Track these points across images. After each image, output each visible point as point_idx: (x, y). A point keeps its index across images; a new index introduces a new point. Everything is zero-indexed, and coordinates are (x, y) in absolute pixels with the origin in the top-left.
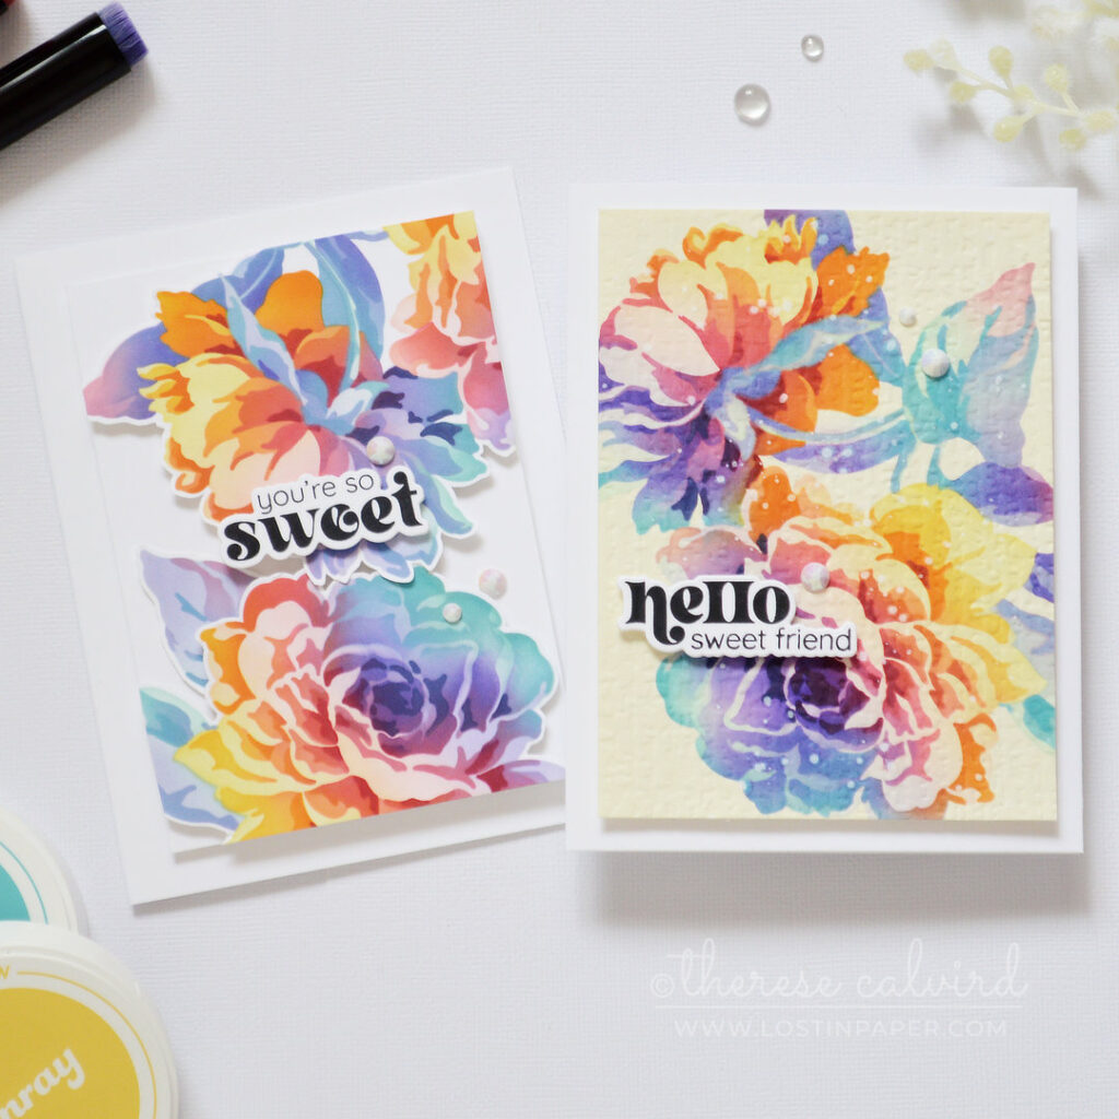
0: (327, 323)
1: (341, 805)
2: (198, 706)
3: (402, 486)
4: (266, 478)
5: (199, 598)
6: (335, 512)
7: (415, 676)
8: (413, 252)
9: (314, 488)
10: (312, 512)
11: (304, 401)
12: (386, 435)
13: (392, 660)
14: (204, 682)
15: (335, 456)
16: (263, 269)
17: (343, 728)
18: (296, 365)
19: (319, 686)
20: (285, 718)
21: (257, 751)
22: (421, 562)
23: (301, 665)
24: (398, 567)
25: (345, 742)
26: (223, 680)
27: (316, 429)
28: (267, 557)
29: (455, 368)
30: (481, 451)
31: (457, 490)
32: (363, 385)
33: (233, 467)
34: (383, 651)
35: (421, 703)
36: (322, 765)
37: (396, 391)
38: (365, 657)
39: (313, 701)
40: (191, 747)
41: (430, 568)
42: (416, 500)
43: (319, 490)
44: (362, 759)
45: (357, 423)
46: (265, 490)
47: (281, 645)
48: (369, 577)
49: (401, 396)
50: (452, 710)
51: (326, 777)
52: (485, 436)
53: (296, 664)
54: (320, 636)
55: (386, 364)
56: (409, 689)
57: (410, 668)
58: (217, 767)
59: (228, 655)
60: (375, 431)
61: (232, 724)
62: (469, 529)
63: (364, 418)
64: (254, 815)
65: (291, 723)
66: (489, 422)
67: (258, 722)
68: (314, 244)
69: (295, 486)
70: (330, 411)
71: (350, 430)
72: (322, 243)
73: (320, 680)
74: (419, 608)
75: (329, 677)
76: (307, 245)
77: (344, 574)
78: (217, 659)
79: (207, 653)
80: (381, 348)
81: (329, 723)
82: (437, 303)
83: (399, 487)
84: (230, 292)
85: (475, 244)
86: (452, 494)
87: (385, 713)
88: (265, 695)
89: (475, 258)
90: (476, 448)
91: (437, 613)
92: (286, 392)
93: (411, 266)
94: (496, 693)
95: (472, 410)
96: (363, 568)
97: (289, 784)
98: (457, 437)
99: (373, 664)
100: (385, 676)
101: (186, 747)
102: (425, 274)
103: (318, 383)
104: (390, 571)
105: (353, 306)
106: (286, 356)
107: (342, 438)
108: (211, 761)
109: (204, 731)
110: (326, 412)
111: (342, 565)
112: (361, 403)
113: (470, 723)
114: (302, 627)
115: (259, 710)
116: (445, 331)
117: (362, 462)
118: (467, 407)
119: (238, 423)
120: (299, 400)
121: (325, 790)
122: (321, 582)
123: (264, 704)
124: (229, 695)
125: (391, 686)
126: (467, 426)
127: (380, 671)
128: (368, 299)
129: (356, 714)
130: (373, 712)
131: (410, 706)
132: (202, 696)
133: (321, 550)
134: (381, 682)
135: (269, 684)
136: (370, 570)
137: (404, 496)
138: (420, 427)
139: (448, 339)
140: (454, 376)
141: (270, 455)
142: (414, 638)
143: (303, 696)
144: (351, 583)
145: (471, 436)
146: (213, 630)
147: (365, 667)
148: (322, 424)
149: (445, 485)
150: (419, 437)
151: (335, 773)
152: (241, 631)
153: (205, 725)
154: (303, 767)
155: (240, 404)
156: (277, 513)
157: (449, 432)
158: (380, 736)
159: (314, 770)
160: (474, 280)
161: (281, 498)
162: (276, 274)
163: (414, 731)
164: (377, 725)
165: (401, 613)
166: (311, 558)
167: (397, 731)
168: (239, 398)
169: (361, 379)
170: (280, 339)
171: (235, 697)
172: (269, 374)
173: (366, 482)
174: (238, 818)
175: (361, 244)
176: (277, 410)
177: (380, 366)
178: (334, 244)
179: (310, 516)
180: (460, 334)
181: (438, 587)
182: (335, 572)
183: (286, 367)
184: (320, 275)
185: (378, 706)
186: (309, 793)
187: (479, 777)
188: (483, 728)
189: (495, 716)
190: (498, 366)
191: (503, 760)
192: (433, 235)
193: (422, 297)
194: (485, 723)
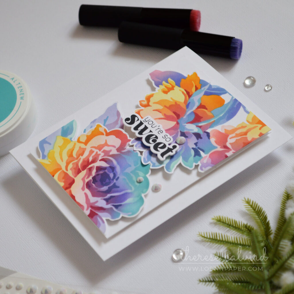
0: (212, 112)
1: (64, 180)
3: (172, 148)
7: (115, 180)
8: (248, 121)
11: (185, 117)
12: (186, 139)
13: (116, 172)
15: (173, 131)
16: (219, 91)
17: (88, 170)
18: (195, 110)
19: (98, 159)
20: (84, 155)
21: (70, 153)
22: (152, 165)
23: (102, 152)
24: (147, 160)
25: (84, 173)
26: (87, 136)
27: (178, 123)
29: (219, 147)
30: (197, 164)
31: (180, 164)
32: (199, 128)
33: (153, 110)
34: (118, 169)
35: (107, 185)
36: (74, 170)
37: (202, 136)
38: (114, 165)
39: (92, 159)
40: (63, 139)
41: (151, 167)
42: (170, 153)
44: (81, 179)
45: (185, 132)
47: (106, 144)
48: (139, 155)
49: (201, 138)
50: (109, 194)
52: (203, 163)
53: (102, 150)
54: (114, 152)
55: (209, 131)
56: (110, 180)
58: (60, 147)
59: (96, 133)
60: (186, 137)
61: (75, 144)
62: (170, 171)
63: (189, 133)
64: (49, 162)
65: (82, 158)
66: (207, 162)
67: (79, 150)
68: (234, 99)
69: (156, 124)
70: (186, 124)
71: (182, 131)
72: (236, 100)
73: (100, 158)
74: (137, 171)
75: (102, 160)
76: (233, 97)
77: (137, 148)
78: (93, 132)
79: (93, 128)
80: (213, 127)
81: (88, 166)
82: (236, 134)
84: (206, 87)
85: (261, 135)
86: (178, 163)
87: (98, 178)
88: (88, 148)
89: (257, 136)
90: (197, 162)
91: (137, 175)
92: (184, 112)
93: (243, 123)
96: (141, 153)
97: (63, 166)
98: (197, 157)
99: (113, 168)
100: (110, 173)
101: (62, 137)
102: (243, 127)
103: (192, 117)
104: (144, 159)
105: (221, 115)
106: (195, 107)
107: (179, 131)
108: (61, 144)
109: (69, 139)
110: (185, 123)
112: (193, 130)
113: (107, 200)
114: (114, 147)
115: (83, 148)
116: (228, 139)
118: (208, 155)
119: (168, 106)
120: (184, 116)
121: (66, 175)
122: (131, 144)
123: (85, 149)
124: (83, 139)
125: (108, 176)
126: (202, 158)
127: (112, 171)
128: (226, 118)
129: (94, 171)
130: (97, 175)
131: (104, 183)
134: (108, 173)
135: (92, 147)
138: (194, 146)
140: (216, 148)
141: (163, 117)
142: (127, 174)
143: (93, 157)
144: (135, 152)
145: (199, 160)
146: (101, 127)
147: (110, 167)
148: (180, 124)
149: (180, 160)
150: (191, 148)
151: (73, 174)
152: (105, 133)
153: (71, 139)
154: (70, 166)
155: (174, 104)
157: (197, 154)
158: (91, 180)
159: (71, 169)
160: (249, 139)
161: (151, 123)
162: (219, 94)
163: (96, 187)
164: (94, 178)
165: (133, 167)
167: (94, 184)
170: (200, 103)
171: (84, 141)
172: (188, 106)
173: (168, 140)
174: (46, 158)
175: (241, 109)
176: (178, 113)
177: (207, 129)
178: (237, 103)
180: (230, 144)
181: (147, 173)
182: (136, 146)
183: (192, 108)
184: (226, 104)
185: (100, 175)
186: (63, 171)
187: (91, 210)
188: (107, 204)
189: (113, 205)
190: (226, 156)
191: (100, 214)
192: (257, 124)
193: (235, 130)
194: (109, 204)
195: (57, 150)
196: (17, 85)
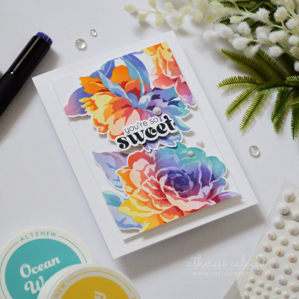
0: (132, 79)
1: (172, 215)
2: (122, 195)
3: (166, 119)
4: (125, 125)
5: (113, 163)
6: (149, 130)
7: (184, 174)
8: (152, 55)
9: (141, 124)
10: (142, 131)
11: (131, 101)
12: (157, 107)
13: (176, 170)
14: (121, 187)
15: (144, 115)
16: (109, 66)
17: (166, 193)
18: (126, 91)
19: (157, 182)
20: (148, 193)
21: (142, 204)
22: (178, 141)
23: (149, 177)
24: (171, 143)
25: (168, 197)
26: (127, 185)
27: (136, 108)
28: (132, 146)
29: (173, 85)
30: (187, 107)
31: (182, 119)
33: (114, 123)
34: (173, 168)
35: (189, 181)
36: (163, 204)
37: (157, 94)
38: (168, 171)
39: (156, 186)
41: (181, 142)
42: (172, 123)
43: (142, 124)
44: (175, 201)
45: (148, 105)
47: (142, 172)
48: (163, 148)
49: (159, 95)
50: (198, 182)
51: (165, 208)
52: (187, 102)
53: (148, 177)
54: (153, 167)
55: (152, 87)
56: (184, 178)
57: (182, 172)
58: (131, 211)
59: (127, 177)
60: (154, 106)
61: (133, 197)
62: (189, 129)
63: (150, 103)
64: (146, 223)
65: (151, 194)
66: (187, 99)
67: (141, 196)
68: (122, 57)
70: (139, 103)
71: (147, 107)
72: (125, 57)
73: (156, 180)
74: (180, 154)
75: (159, 178)
76: (121, 58)
77: (156, 148)
78: (124, 179)
79: (121, 178)
80: (150, 83)
81: (162, 192)
82: (163, 68)
83: (166, 120)
84: (101, 74)
85: (169, 50)
86: (181, 120)
87: (178, 186)
88: (140, 187)
89: (170, 55)
90: (185, 106)
91: (186, 155)
92: (125, 99)
93: (152, 59)
94: (210, 174)
95: (181, 96)
96: (161, 145)
97: (154, 212)
98: (179, 104)
99: (171, 172)
100: (176, 175)
101: (121, 206)
102: (157, 60)
103: (134, 96)
104: (169, 144)
105: (138, 73)
106: (122, 90)
107: (145, 110)
108: (130, 210)
109: (125, 201)
110: (138, 103)
111: (154, 145)
112: (148, 99)
113: (204, 185)
114: (147, 165)
115: (140, 192)
116: (167, 75)
117: (152, 115)
118: (179, 96)
119: (113, 111)
120: (129, 101)
121: (166, 212)
122: (150, 151)
123: (141, 190)
124: (130, 189)
125: (178, 178)
126: (181, 101)
127: (173, 174)
128: (142, 70)
129: (169, 188)
130: (175, 186)
131: (185, 183)
132: (122, 191)
133: (148, 141)
134: (175, 177)
135: (141, 184)
136: (163, 146)
137: (168, 122)
138: (167, 103)
139: (168, 78)
140: (173, 87)
141: (124, 118)
142: (181, 163)
143: (152, 185)
144: (158, 150)
145: (183, 103)
146: (120, 171)
147: (168, 174)
148: (137, 107)
149: (179, 118)
150: (167, 106)
151: (168, 206)
152: (129, 170)
153: (125, 199)
154: (157, 206)
155: (112, 105)
156: (131, 133)
157: (176, 103)
158: (178, 193)
159: (161, 206)
160: (172, 60)
161: (132, 129)
162: (113, 67)
163: (188, 190)
164: (177, 190)
165: (175, 156)
166: (145, 145)
167: (183, 191)
168: (111, 103)
169: (146, 93)
170: (119, 85)
171: (132, 189)
172: (118, 95)
173: (156, 120)
174: (142, 225)
175: (137, 56)
176: (124, 105)
178: (128, 56)
179: (141, 132)
180: (172, 75)
181: (185, 147)
182: (153, 148)
183: (123, 93)
184: (127, 66)
185: (176, 184)
186: (162, 213)
187: (211, 200)
188: (209, 185)
189: (211, 181)
190: (185, 83)
191: (217, 194)
192: (157, 50)
193: (158, 67)
194: (209, 184)
195: (134, 214)
196: (32, 236)
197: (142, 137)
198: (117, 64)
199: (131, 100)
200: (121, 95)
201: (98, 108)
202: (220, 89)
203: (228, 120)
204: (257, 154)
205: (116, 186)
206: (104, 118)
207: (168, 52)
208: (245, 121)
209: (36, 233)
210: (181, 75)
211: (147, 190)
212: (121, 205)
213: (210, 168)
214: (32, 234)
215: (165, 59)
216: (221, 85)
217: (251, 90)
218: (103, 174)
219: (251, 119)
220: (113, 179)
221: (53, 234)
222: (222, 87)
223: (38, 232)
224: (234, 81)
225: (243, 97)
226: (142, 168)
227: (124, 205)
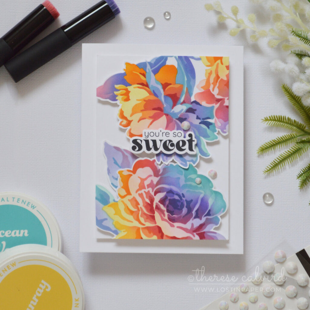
0: (176, 83)
1: (152, 234)
2: (113, 194)
3: (190, 138)
4: (148, 127)
5: (120, 161)
6: (168, 142)
7: (183, 198)
8: (207, 66)
9: (163, 133)
10: (161, 141)
11: (165, 106)
12: (188, 121)
13: (176, 192)
14: (116, 187)
15: (171, 124)
16: (160, 62)
17: (157, 210)
18: (164, 94)
19: (152, 196)
20: (140, 203)
21: (129, 212)
22: (192, 163)
23: (148, 188)
24: (184, 163)
25: (157, 215)
26: (122, 187)
27: (167, 115)
28: (144, 152)
29: (214, 105)
31: (207, 143)
32: (184, 104)
33: (138, 122)
34: (174, 188)
35: (183, 207)
36: (148, 220)
37: (194, 108)
38: (168, 189)
39: (149, 200)
40: (109, 206)
41: (194, 165)
42: (194, 143)
43: (164, 134)
44: (161, 221)
45: (180, 116)
46: (147, 131)
47: (143, 180)
48: (174, 164)
49: (195, 110)
50: (193, 211)
51: (148, 224)
52: (220, 128)
53: (146, 187)
54: (155, 180)
55: (193, 99)
56: (180, 202)
57: (182, 196)
58: (115, 214)
59: (126, 180)
60: (185, 119)
61: (122, 201)
62: (209, 156)
63: (183, 115)
64: (124, 232)
65: (141, 205)
66: (221, 124)
67: (131, 203)
68: (177, 57)
69: (157, 131)
70: (173, 110)
71: (177, 117)
72: (180, 58)
73: (153, 194)
74: (188, 177)
75: (156, 193)
76: (175, 57)
77: (167, 162)
78: (122, 181)
79: (119, 178)
80: (192, 94)
81: (153, 207)
82: (212, 84)
83: (189, 138)
84: (148, 67)
85: (228, 68)
86: (205, 144)
87: (171, 208)
88: (135, 195)
89: (227, 72)
90: (216, 131)
91: (193, 180)
92: (160, 101)
93: (206, 70)
94: (207, 208)
95: (217, 119)
96: (173, 161)
97: (136, 224)
98: (210, 126)
99: (170, 192)
100: (173, 196)
101: (107, 206)
102: (210, 73)
103: (170, 101)
104: (181, 164)
105: (186, 79)
106: (162, 91)
107: (175, 119)
108: (114, 212)
109: (114, 203)
110: (171, 110)
111: (167, 159)
112: (182, 110)
113: (198, 216)
114: (150, 176)
115: (132, 199)
116: (213, 93)
117: (179, 128)
118: (215, 118)
119: (143, 108)
120: (163, 105)
121: (148, 228)
122: (159, 163)
123: (134, 198)
124: (124, 193)
125: (174, 200)
126: (214, 124)
127: (172, 194)
128: (191, 78)
129: (162, 206)
130: (167, 207)
131: (179, 207)
132: (115, 191)
133: (161, 153)
134: (172, 198)
135: (137, 192)
136: (175, 162)
137: (191, 141)
138: (199, 121)
139: (213, 95)
140: (213, 107)
141: (151, 120)
142: (185, 186)
143: (147, 197)
144: (169, 165)
145: (215, 127)
146: (122, 171)
147: (167, 193)
148: (169, 114)
149: (204, 140)
150: (198, 124)
151: (152, 224)
152: (131, 173)
153: (114, 200)
154: (142, 220)
155: (145, 102)
156: (150, 139)
157: (208, 124)
158: (168, 215)
159: (145, 221)
160: (225, 79)
161: (152, 134)
162: (164, 64)
163: (179, 215)
164: (168, 211)
165: (182, 178)
166: (158, 155)
167: (174, 214)
168: (145, 100)
169: (184, 102)
170: (161, 84)
171: (125, 193)
172: (155, 95)
173: (179, 135)
174: (119, 232)
175: (192, 60)
176: (156, 107)
177: (191, 100)
178: (184, 58)
180: (218, 95)
181: (196, 172)
182: (164, 161)
183: (161, 94)
184: (178, 68)
185: (169, 205)
186: (143, 228)
187: (197, 234)
188: (201, 219)
189: (205, 216)
190: (227, 107)
191: (205, 230)
192: (215, 62)
193: (208, 81)
194: (202, 217)
195: (117, 218)
196: (13, 201)
197: (158, 147)
198: (169, 62)
199: (166, 104)
200: (158, 96)
201: (130, 100)
202: (264, 123)
203: (259, 156)
204: (270, 202)
205: (112, 184)
206: (131, 112)
207: (225, 69)
208: (274, 165)
209: (18, 199)
210: (227, 98)
211: (140, 200)
212: (109, 205)
213: (210, 202)
214: (14, 198)
215: (220, 75)
216: (266, 120)
217: (295, 135)
218: (106, 167)
219: (282, 165)
220: (113, 177)
221: (33, 207)
222: (267, 122)
223: (20, 199)
224: (283, 120)
225: (284, 139)
226: (144, 177)
227: (110, 206)
